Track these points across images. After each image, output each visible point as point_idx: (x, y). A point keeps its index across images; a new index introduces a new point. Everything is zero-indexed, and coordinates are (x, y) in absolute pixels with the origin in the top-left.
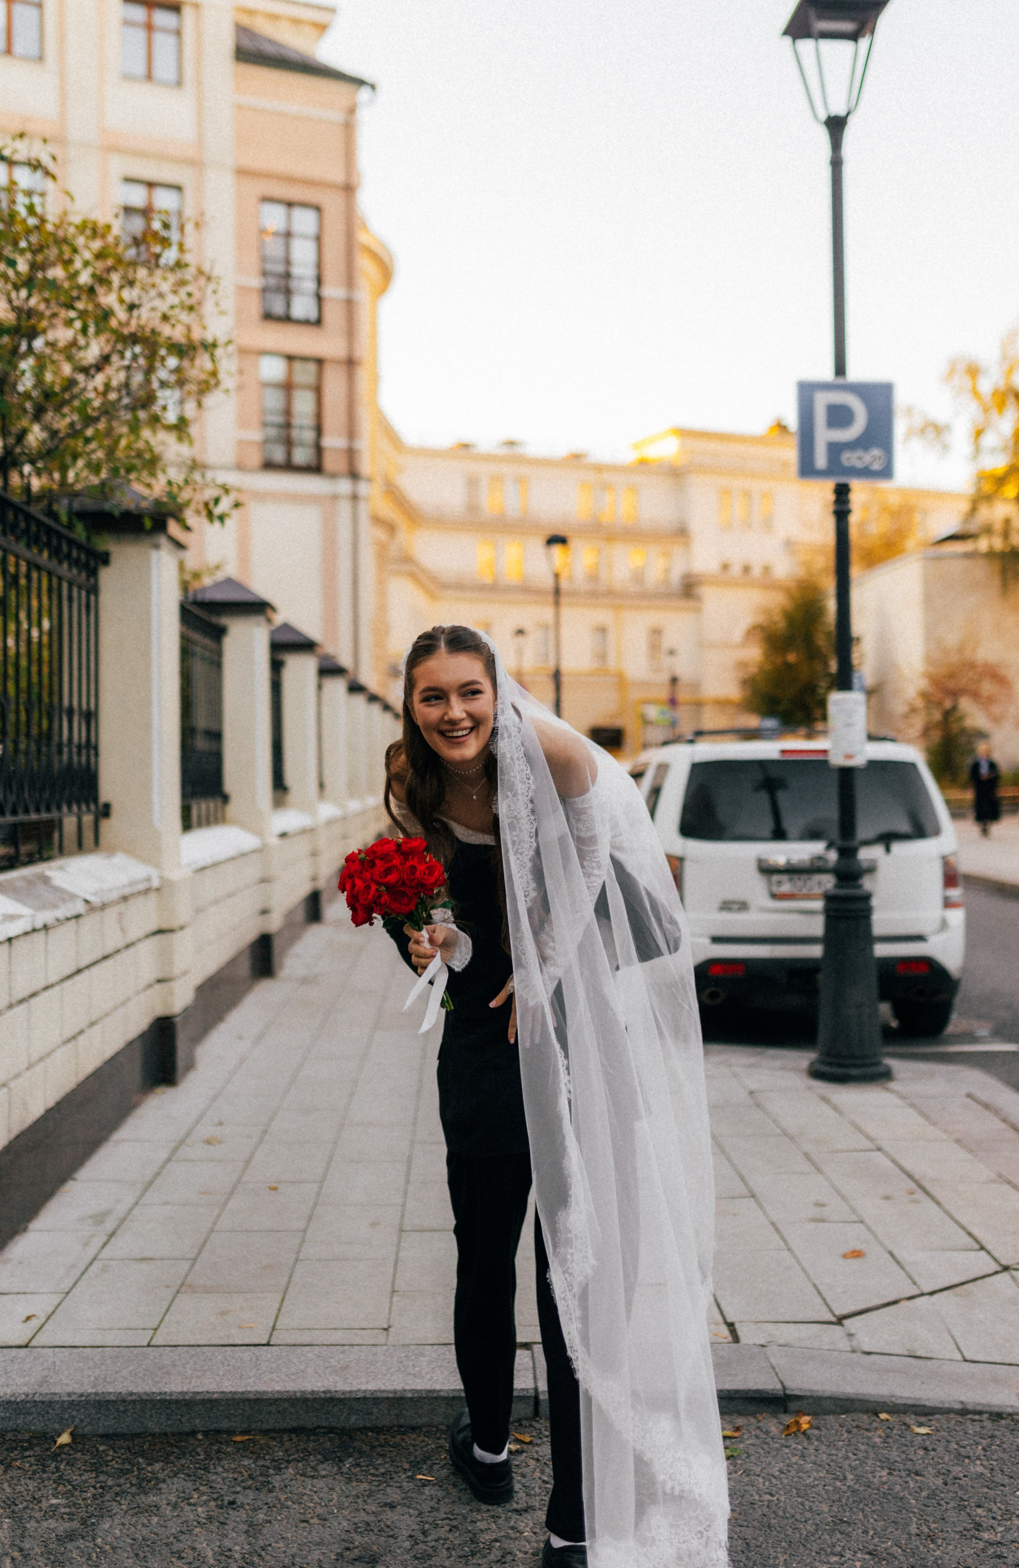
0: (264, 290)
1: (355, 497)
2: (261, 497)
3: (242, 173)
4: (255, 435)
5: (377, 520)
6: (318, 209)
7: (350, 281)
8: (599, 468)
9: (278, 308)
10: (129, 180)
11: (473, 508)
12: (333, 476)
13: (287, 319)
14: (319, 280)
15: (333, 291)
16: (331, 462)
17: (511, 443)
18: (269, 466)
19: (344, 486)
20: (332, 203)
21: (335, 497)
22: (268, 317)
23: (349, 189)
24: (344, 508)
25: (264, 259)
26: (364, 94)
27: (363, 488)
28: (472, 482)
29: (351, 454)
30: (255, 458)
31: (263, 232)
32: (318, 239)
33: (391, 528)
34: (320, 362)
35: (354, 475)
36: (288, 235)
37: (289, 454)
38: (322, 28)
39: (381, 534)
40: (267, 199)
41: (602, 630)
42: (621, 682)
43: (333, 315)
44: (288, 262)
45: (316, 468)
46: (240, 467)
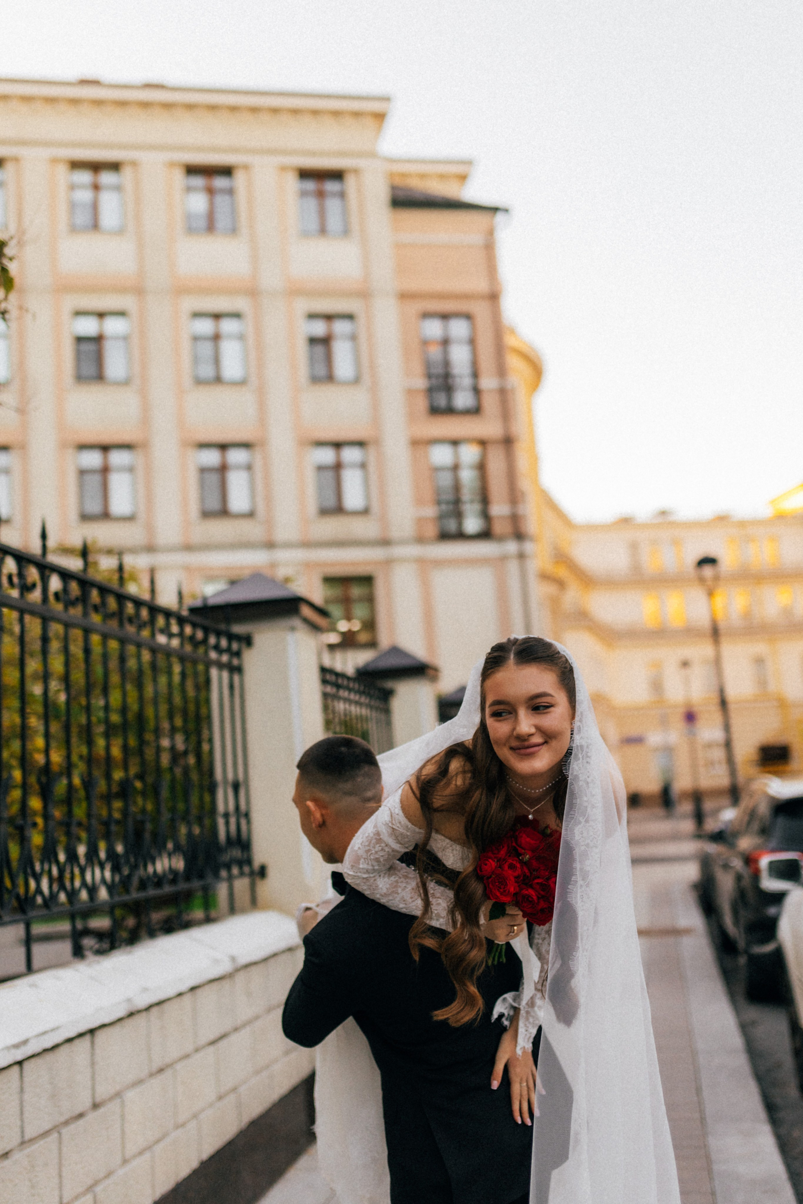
0: (430, 391)
1: (521, 556)
2: (439, 563)
3: (405, 296)
4: (430, 511)
5: (545, 577)
6: (468, 317)
7: (502, 371)
8: (742, 524)
9: (441, 400)
10: (312, 316)
11: (636, 568)
12: (501, 539)
13: (450, 411)
14: (475, 375)
15: (488, 383)
16: (499, 528)
17: (663, 513)
18: (444, 536)
19: (511, 547)
20: (480, 310)
21: (503, 559)
22: (435, 411)
23: (494, 297)
24: (513, 567)
25: (428, 365)
26: (500, 217)
27: (529, 547)
28: (634, 547)
29: (515, 519)
30: (431, 531)
31: (425, 343)
32: (472, 342)
33: (561, 584)
34: (483, 443)
35: (519, 536)
36: (445, 342)
37: (460, 524)
38: (463, 178)
39: (551, 589)
40: (426, 315)
41: (759, 661)
42: (782, 704)
43: (490, 403)
44: (447, 363)
45: (485, 535)
46: (420, 540)
